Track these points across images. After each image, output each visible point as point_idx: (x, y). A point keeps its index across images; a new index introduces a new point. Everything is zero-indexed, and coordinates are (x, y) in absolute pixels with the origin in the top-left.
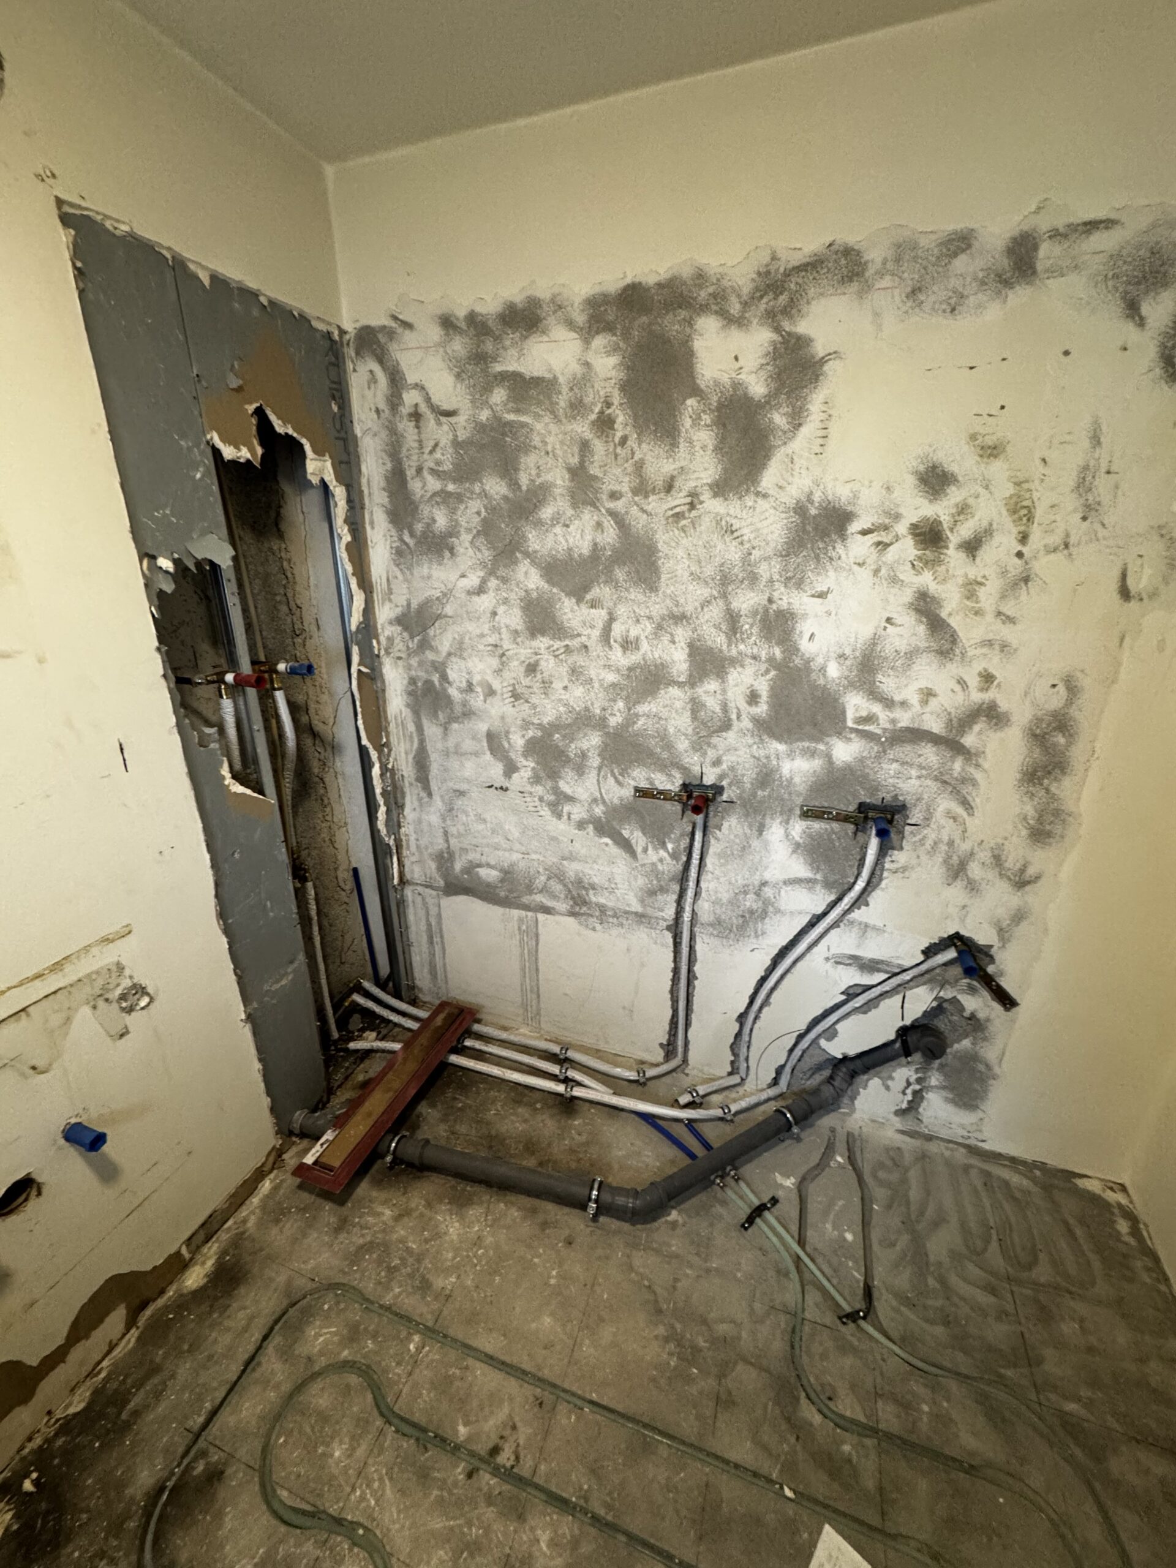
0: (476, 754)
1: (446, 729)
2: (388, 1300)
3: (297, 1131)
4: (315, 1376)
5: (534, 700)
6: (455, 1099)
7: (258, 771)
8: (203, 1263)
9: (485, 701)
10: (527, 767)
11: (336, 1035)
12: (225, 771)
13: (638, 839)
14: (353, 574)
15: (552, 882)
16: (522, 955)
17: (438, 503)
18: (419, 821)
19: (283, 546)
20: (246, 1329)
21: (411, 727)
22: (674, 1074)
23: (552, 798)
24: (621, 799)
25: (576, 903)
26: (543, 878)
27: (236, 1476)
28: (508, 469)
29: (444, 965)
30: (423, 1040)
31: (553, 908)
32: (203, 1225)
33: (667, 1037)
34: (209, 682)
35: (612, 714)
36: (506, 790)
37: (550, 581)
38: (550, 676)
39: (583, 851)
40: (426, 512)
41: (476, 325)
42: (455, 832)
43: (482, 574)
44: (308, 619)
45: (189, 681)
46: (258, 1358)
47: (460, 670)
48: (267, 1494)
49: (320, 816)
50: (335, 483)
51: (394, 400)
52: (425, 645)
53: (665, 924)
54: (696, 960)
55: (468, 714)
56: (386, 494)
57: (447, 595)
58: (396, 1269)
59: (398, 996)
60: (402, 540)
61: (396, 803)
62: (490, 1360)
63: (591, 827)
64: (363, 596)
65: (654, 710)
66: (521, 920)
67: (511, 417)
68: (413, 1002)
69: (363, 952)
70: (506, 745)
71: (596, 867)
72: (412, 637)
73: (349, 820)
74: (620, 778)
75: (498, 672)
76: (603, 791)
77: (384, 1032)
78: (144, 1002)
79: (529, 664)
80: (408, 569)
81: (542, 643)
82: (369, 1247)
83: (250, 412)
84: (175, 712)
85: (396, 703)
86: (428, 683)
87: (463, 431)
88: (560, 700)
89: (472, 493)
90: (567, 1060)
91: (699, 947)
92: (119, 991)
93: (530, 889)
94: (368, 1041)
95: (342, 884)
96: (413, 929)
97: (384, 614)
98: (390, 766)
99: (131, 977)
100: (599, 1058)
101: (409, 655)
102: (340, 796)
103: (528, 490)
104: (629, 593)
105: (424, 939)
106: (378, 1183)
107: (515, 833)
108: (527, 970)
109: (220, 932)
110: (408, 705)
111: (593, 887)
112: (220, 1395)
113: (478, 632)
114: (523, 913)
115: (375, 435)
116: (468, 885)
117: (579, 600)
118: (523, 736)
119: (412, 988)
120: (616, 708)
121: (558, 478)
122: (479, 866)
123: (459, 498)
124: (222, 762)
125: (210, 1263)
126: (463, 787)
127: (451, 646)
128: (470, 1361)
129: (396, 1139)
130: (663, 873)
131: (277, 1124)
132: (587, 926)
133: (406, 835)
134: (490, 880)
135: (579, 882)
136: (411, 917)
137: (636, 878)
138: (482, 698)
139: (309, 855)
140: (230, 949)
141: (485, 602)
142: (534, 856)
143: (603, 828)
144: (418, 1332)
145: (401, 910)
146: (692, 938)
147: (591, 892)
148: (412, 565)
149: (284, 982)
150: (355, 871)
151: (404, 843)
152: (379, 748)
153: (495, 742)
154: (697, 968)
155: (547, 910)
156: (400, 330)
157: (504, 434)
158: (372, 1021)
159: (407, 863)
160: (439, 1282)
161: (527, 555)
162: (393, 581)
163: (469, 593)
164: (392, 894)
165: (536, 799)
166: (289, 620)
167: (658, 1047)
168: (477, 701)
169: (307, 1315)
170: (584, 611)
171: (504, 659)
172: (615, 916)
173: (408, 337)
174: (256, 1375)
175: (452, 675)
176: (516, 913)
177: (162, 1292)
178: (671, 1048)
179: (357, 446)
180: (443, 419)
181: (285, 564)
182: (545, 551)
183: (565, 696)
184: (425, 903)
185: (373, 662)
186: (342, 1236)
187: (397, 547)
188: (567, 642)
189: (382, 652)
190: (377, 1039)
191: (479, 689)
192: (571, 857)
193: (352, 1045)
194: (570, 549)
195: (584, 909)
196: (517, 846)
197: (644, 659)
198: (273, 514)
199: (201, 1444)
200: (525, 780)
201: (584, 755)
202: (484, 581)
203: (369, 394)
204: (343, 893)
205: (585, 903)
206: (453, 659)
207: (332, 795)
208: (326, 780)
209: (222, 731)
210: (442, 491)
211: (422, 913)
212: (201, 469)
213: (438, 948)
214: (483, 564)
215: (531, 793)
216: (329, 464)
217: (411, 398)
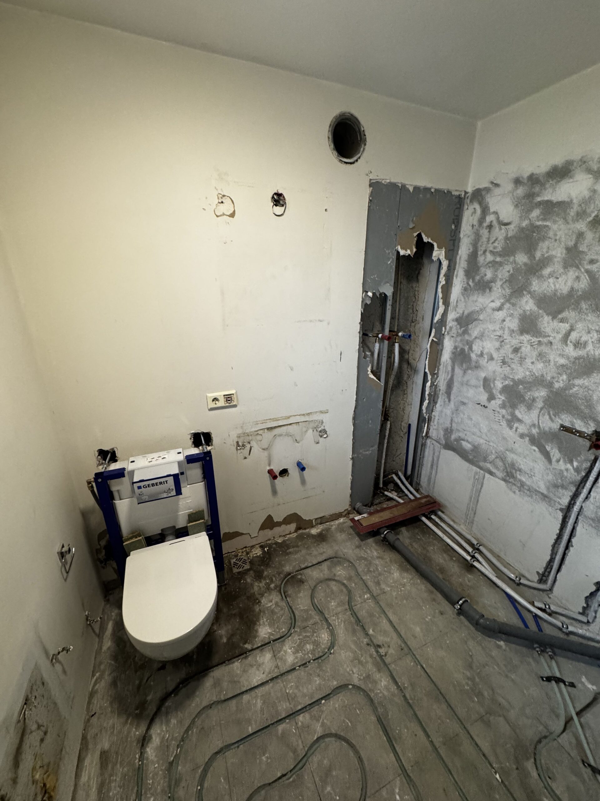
0: (476, 387)
1: (465, 372)
2: (364, 578)
3: (356, 509)
4: (334, 580)
5: (513, 366)
6: (418, 534)
7: (380, 372)
8: (317, 529)
9: (487, 362)
10: (500, 398)
11: (381, 486)
12: (369, 369)
13: (555, 453)
14: (441, 298)
15: (498, 460)
16: (472, 490)
17: (489, 267)
18: (442, 412)
19: (418, 285)
20: (321, 554)
21: (450, 368)
22: (541, 592)
23: (509, 417)
24: (550, 429)
25: (508, 476)
26: (493, 457)
27: (306, 586)
28: (530, 249)
29: (435, 480)
30: (414, 504)
31: (495, 473)
32: (321, 518)
33: (543, 570)
34: (373, 336)
35: (557, 381)
36: (486, 407)
37: (539, 307)
38: (526, 355)
39: (520, 450)
40: (482, 271)
41: (533, 180)
42: (456, 421)
43: (502, 301)
44: (420, 315)
45: (367, 335)
46: (322, 563)
47: (479, 346)
48: (312, 597)
49: (402, 397)
50: (444, 259)
51: (481, 220)
52: (465, 332)
53: (559, 507)
54: (575, 536)
55: (477, 367)
56: (466, 263)
57: (482, 310)
58: (371, 571)
59: (411, 484)
60: (468, 284)
61: (434, 400)
62: (391, 622)
63: (528, 438)
64: (444, 307)
65: (587, 384)
66: (476, 473)
67: (540, 223)
68: (417, 490)
69: (403, 460)
70: (492, 386)
71: (525, 460)
72: (461, 328)
73: (413, 403)
74: (553, 417)
75: (498, 349)
76: (540, 421)
77: (400, 495)
78: (325, 436)
79: (516, 348)
80: (467, 297)
81: (526, 338)
82: (365, 559)
83: (415, 236)
84: (359, 345)
85: (446, 356)
86: (463, 350)
87: (512, 232)
88: (528, 369)
89: (508, 261)
90: (478, 549)
91: (579, 529)
92: (320, 429)
93: (485, 460)
94: (393, 495)
95: (402, 428)
96: (425, 459)
97: (451, 316)
98: (435, 384)
99: (324, 426)
100: (498, 560)
101: (457, 336)
102: (412, 392)
103: (539, 260)
104: (588, 316)
105: (429, 465)
106: (376, 543)
107: (485, 430)
108: (473, 499)
109: (352, 424)
110: (451, 358)
111: (520, 470)
112: (310, 565)
113: (493, 329)
114: (478, 470)
115: (469, 237)
116: (455, 447)
117: (554, 318)
118: (503, 383)
119: (418, 484)
120: (561, 378)
121: (559, 253)
122: (463, 440)
123: (501, 264)
124: (369, 365)
125: (319, 530)
126: (465, 401)
127: (478, 334)
128: (383, 616)
129: (388, 531)
130: (566, 477)
131: (351, 502)
132: (511, 489)
133: (434, 416)
134: (467, 448)
135: (513, 465)
136: (426, 453)
137: (548, 474)
138: (486, 360)
139: (393, 411)
140: (353, 431)
141: (500, 315)
142: (491, 444)
143: (533, 441)
144: (370, 594)
145: (423, 448)
146: (576, 522)
147: (518, 472)
148: (469, 295)
149: (367, 453)
150: (410, 425)
151: (432, 419)
152: (433, 374)
153: (487, 383)
154: (574, 540)
155: (491, 473)
156: (493, 188)
157: (534, 232)
158: (397, 489)
159: (431, 428)
160: (383, 586)
161: (529, 292)
162: (459, 302)
163: (494, 310)
164: (421, 440)
165: (501, 416)
166: (411, 315)
167: (536, 573)
168: (483, 362)
169: (339, 563)
170: (555, 324)
171: (503, 343)
172: (529, 490)
173: (497, 191)
174: (320, 567)
175: (475, 347)
176: (475, 468)
177: (305, 529)
178: (544, 578)
179: (459, 242)
180: (503, 227)
181: (416, 293)
182: (540, 291)
183: (531, 367)
184: (434, 449)
185: (440, 336)
186: (358, 550)
187: (465, 287)
188: (541, 339)
189: (446, 333)
190: (397, 496)
191: (486, 356)
192: (512, 451)
193: (386, 493)
194: (556, 290)
195: (511, 480)
196: (484, 436)
197: (587, 354)
198: (417, 272)
199: (301, 572)
200: (498, 404)
201: (534, 400)
202: (503, 304)
203: (471, 218)
204: (402, 433)
205: (513, 477)
206: (478, 340)
207: (409, 391)
208: (408, 383)
209: (372, 354)
210: (493, 261)
211: (431, 453)
212: (391, 260)
213: (434, 472)
214: (504, 296)
215: (499, 412)
216: (443, 252)
217: (490, 218)
